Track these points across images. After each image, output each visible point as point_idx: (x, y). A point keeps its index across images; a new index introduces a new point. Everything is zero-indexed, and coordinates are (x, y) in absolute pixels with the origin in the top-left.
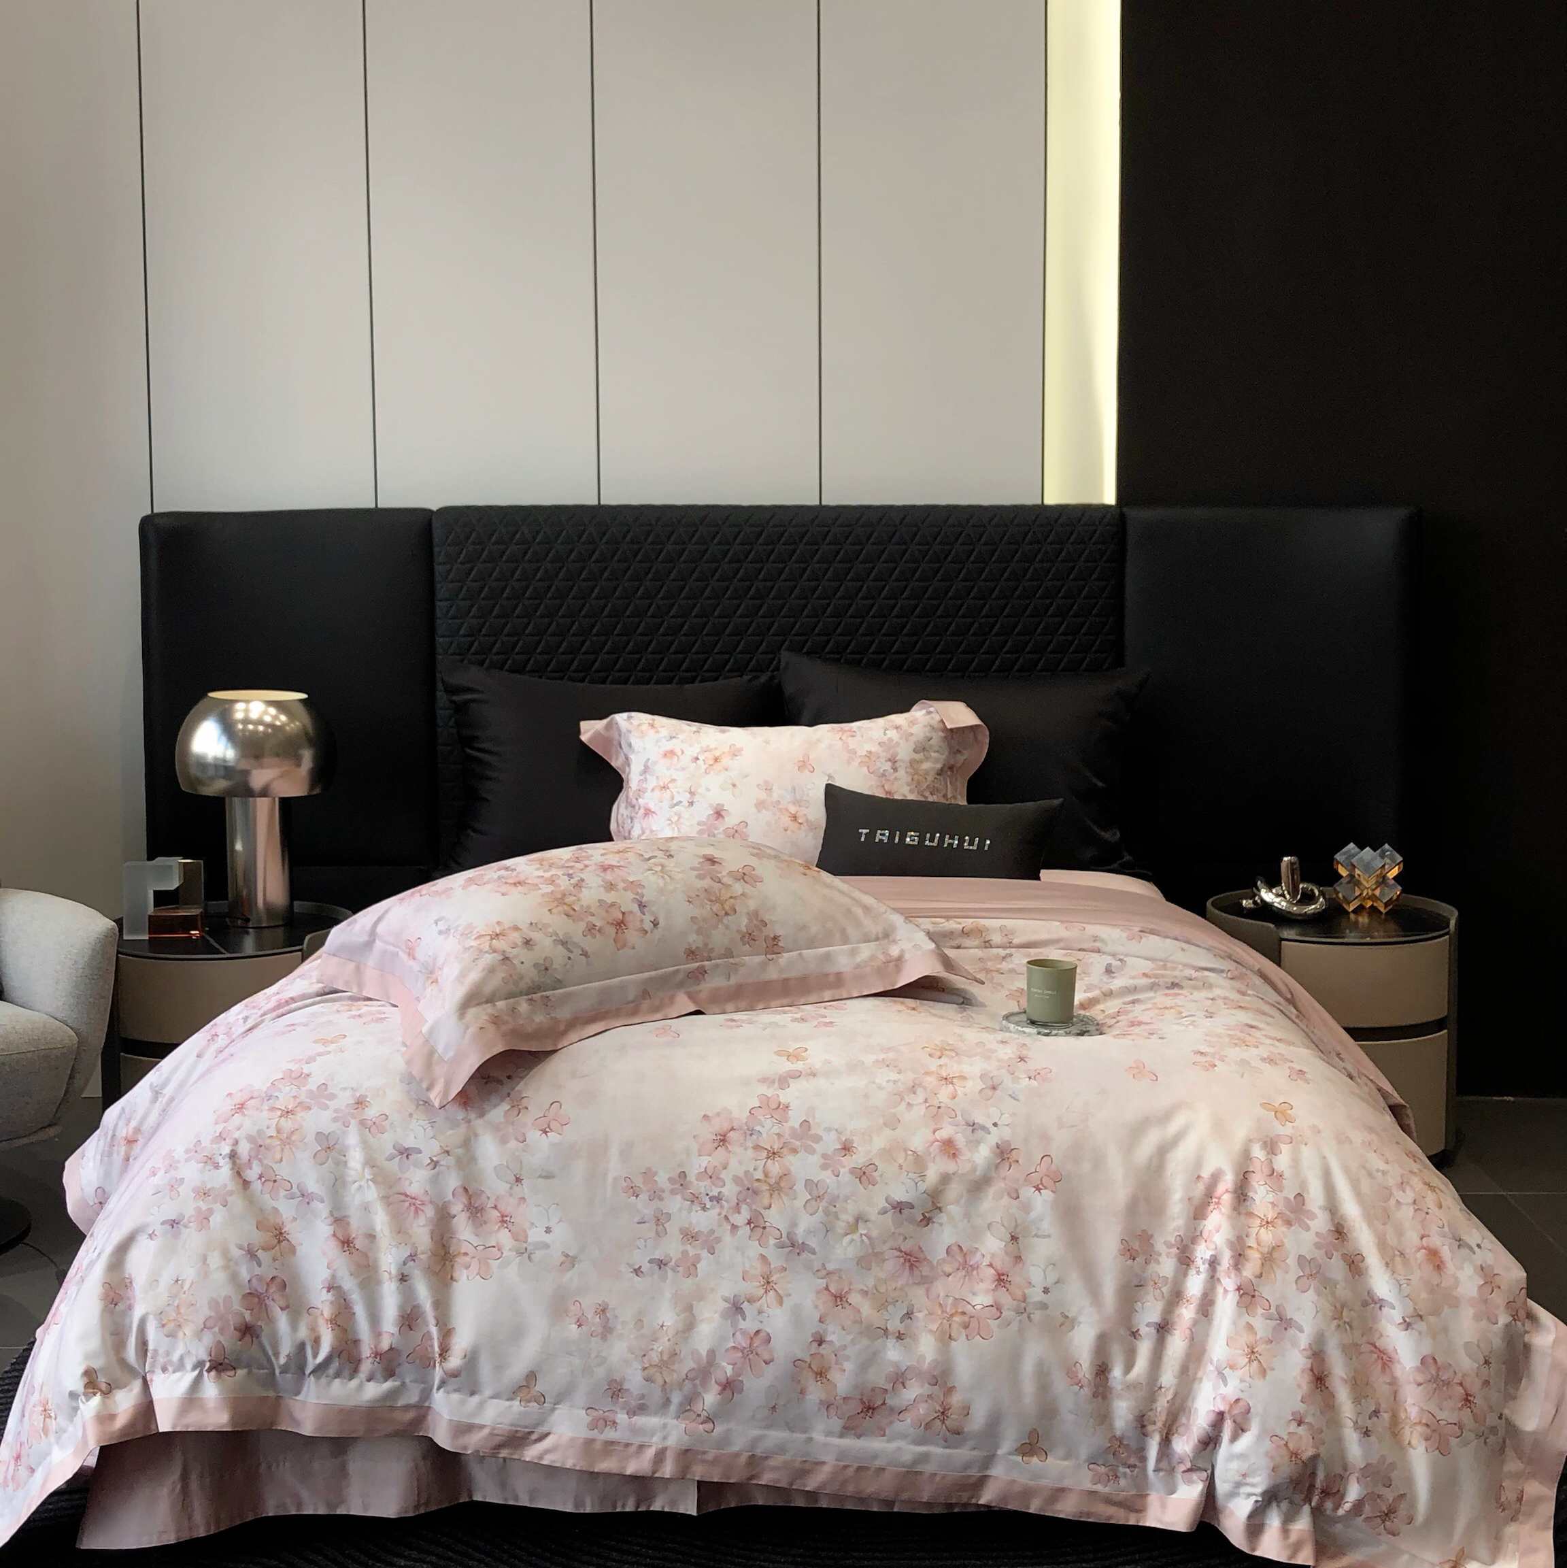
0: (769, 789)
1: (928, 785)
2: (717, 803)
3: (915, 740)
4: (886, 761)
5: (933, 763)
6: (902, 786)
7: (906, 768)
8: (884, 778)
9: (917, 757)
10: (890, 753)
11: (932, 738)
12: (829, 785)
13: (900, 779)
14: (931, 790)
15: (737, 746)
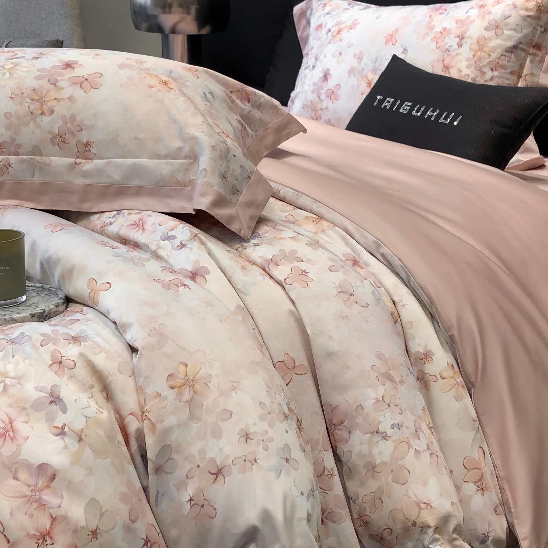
0: (360, 58)
1: (490, 61)
2: (327, 68)
3: (491, 18)
4: (455, 37)
5: (504, 40)
6: (461, 61)
7: (471, 44)
8: (448, 53)
9: (487, 34)
10: (462, 30)
11: (510, 16)
12: (395, 57)
13: (461, 54)
14: (493, 66)
15: (358, 21)
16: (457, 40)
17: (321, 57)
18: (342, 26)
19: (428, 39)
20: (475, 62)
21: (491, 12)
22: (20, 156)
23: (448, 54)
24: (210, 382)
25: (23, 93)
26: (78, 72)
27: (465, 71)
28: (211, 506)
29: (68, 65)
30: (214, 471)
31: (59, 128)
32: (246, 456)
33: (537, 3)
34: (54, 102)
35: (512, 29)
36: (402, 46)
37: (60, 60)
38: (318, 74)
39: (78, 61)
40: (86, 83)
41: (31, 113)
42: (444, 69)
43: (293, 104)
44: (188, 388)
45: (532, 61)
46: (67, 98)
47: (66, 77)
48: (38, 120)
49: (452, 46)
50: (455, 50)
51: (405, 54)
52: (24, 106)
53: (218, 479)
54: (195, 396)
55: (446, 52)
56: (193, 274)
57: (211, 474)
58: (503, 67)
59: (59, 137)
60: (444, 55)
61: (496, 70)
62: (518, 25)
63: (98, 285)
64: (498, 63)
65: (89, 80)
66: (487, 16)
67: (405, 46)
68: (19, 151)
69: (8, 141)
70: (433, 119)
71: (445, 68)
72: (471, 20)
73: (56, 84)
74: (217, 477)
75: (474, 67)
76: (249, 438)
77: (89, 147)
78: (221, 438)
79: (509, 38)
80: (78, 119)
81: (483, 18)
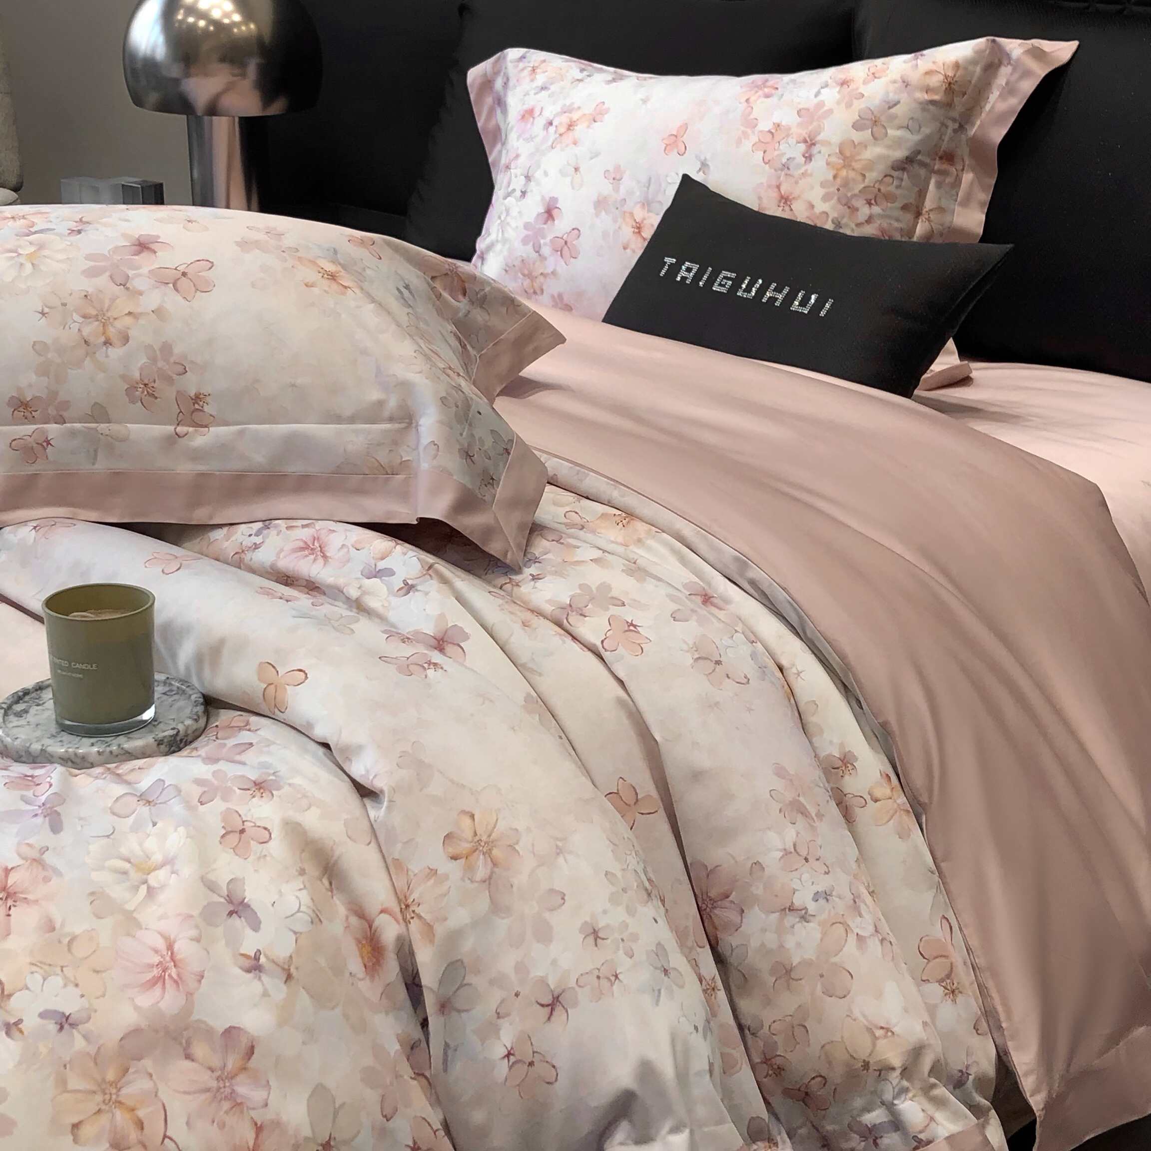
0: (616, 178)
1: (865, 187)
2: (551, 195)
3: (863, 106)
4: (798, 142)
5: (889, 147)
6: (812, 188)
7: (829, 155)
8: (786, 171)
9: (857, 136)
10: (810, 128)
11: (898, 102)
12: (686, 178)
13: (811, 175)
14: (871, 197)
15: (606, 106)
16: (802, 147)
17: (538, 174)
18: (575, 116)
19: (747, 145)
20: (838, 190)
21: (863, 96)
22: (68, 425)
23: (786, 175)
24: (517, 843)
25: (64, 305)
26: (165, 259)
27: (821, 207)
28: (547, 1062)
29: (143, 246)
30: (547, 1000)
31: (141, 369)
32: (599, 970)
33: (946, 77)
34: (128, 320)
35: (903, 127)
36: (697, 157)
37: (124, 235)
38: (533, 207)
39: (158, 237)
40: (184, 283)
41: (86, 342)
42: (780, 201)
43: (482, 264)
44: (482, 857)
45: (939, 185)
46: (153, 311)
47: (145, 270)
48: (100, 355)
49: (794, 158)
50: (799, 166)
51: (704, 173)
52: (70, 328)
53: (555, 1013)
54: (496, 870)
55: (782, 170)
56: (439, 641)
57: (542, 1005)
58: (889, 198)
59: (142, 386)
60: (779, 177)
61: (877, 204)
62: (912, 118)
63: (280, 675)
64: (879, 190)
65: (189, 276)
66: (856, 102)
67: (703, 158)
68: (65, 414)
69: (44, 396)
70: (777, 304)
71: (783, 201)
72: (825, 108)
73: (128, 285)
74: (552, 1010)
75: (836, 198)
76: (600, 938)
77: (201, 403)
78: (551, 941)
79: (898, 142)
80: (177, 350)
81: (849, 105)
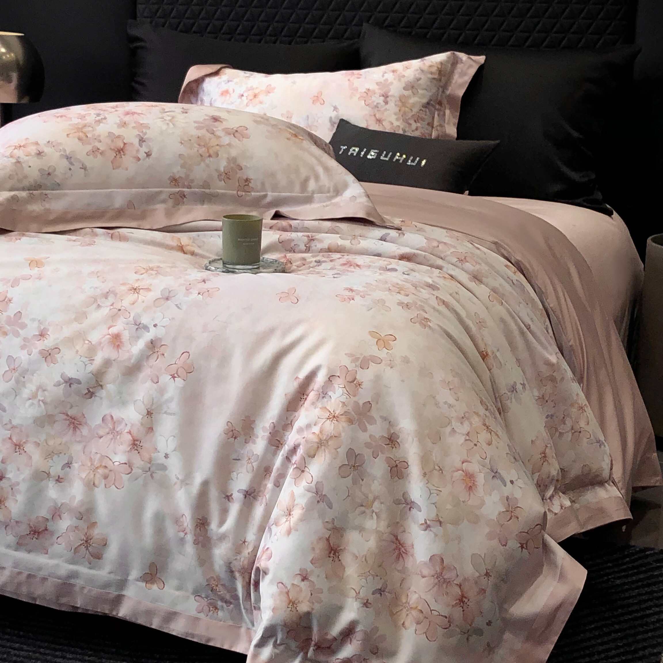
0: (289, 117)
1: (413, 115)
3: (406, 80)
4: (380, 96)
5: (420, 98)
6: (391, 116)
7: (396, 101)
8: (377, 109)
10: (385, 90)
11: (420, 79)
14: (416, 119)
16: (382, 98)
18: (256, 91)
20: (402, 116)
21: (405, 76)
27: (396, 123)
33: (438, 68)
35: (424, 89)
36: (331, 105)
42: (377, 122)
45: (438, 115)
49: (379, 103)
50: (382, 106)
51: (336, 111)
55: (375, 108)
60: (374, 111)
61: (418, 122)
62: (427, 85)
64: (419, 116)
66: (402, 79)
67: (334, 105)
72: (389, 82)
75: (402, 119)
79: (423, 96)
81: (399, 80)
